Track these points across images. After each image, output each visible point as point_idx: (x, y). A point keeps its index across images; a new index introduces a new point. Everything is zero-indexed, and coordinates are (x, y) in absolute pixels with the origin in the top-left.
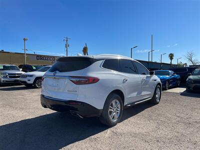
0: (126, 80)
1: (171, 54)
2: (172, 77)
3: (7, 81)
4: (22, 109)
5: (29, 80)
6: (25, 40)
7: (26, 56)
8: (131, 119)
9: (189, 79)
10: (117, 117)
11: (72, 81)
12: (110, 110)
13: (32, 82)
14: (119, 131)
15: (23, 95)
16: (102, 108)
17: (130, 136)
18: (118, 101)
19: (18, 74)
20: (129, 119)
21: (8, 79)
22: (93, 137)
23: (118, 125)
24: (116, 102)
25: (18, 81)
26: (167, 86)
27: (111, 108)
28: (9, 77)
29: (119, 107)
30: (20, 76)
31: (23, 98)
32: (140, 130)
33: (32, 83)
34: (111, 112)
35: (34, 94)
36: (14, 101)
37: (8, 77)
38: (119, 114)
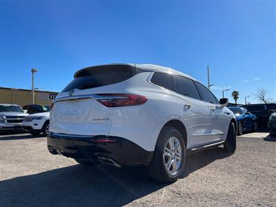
0: (189, 107)
1: (235, 92)
2: (246, 116)
3: (3, 127)
4: (19, 161)
5: (36, 125)
6: (33, 71)
7: (34, 94)
8: (200, 173)
9: (273, 117)
10: (176, 167)
11: (101, 102)
12: (165, 154)
13: (39, 127)
14: (183, 189)
15: (24, 145)
16: (153, 150)
17: (206, 199)
18: (177, 140)
19: (20, 117)
20: (196, 172)
21: (6, 125)
22: (137, 200)
23: (180, 181)
24: (175, 142)
25: (20, 127)
26: (241, 130)
27: (166, 151)
28: (8, 121)
29: (180, 151)
30: (22, 119)
31: (24, 148)
32: (221, 189)
33: (41, 128)
34: (167, 158)
35: (42, 143)
36: (9, 152)
37: (6, 122)
38: (180, 162)
